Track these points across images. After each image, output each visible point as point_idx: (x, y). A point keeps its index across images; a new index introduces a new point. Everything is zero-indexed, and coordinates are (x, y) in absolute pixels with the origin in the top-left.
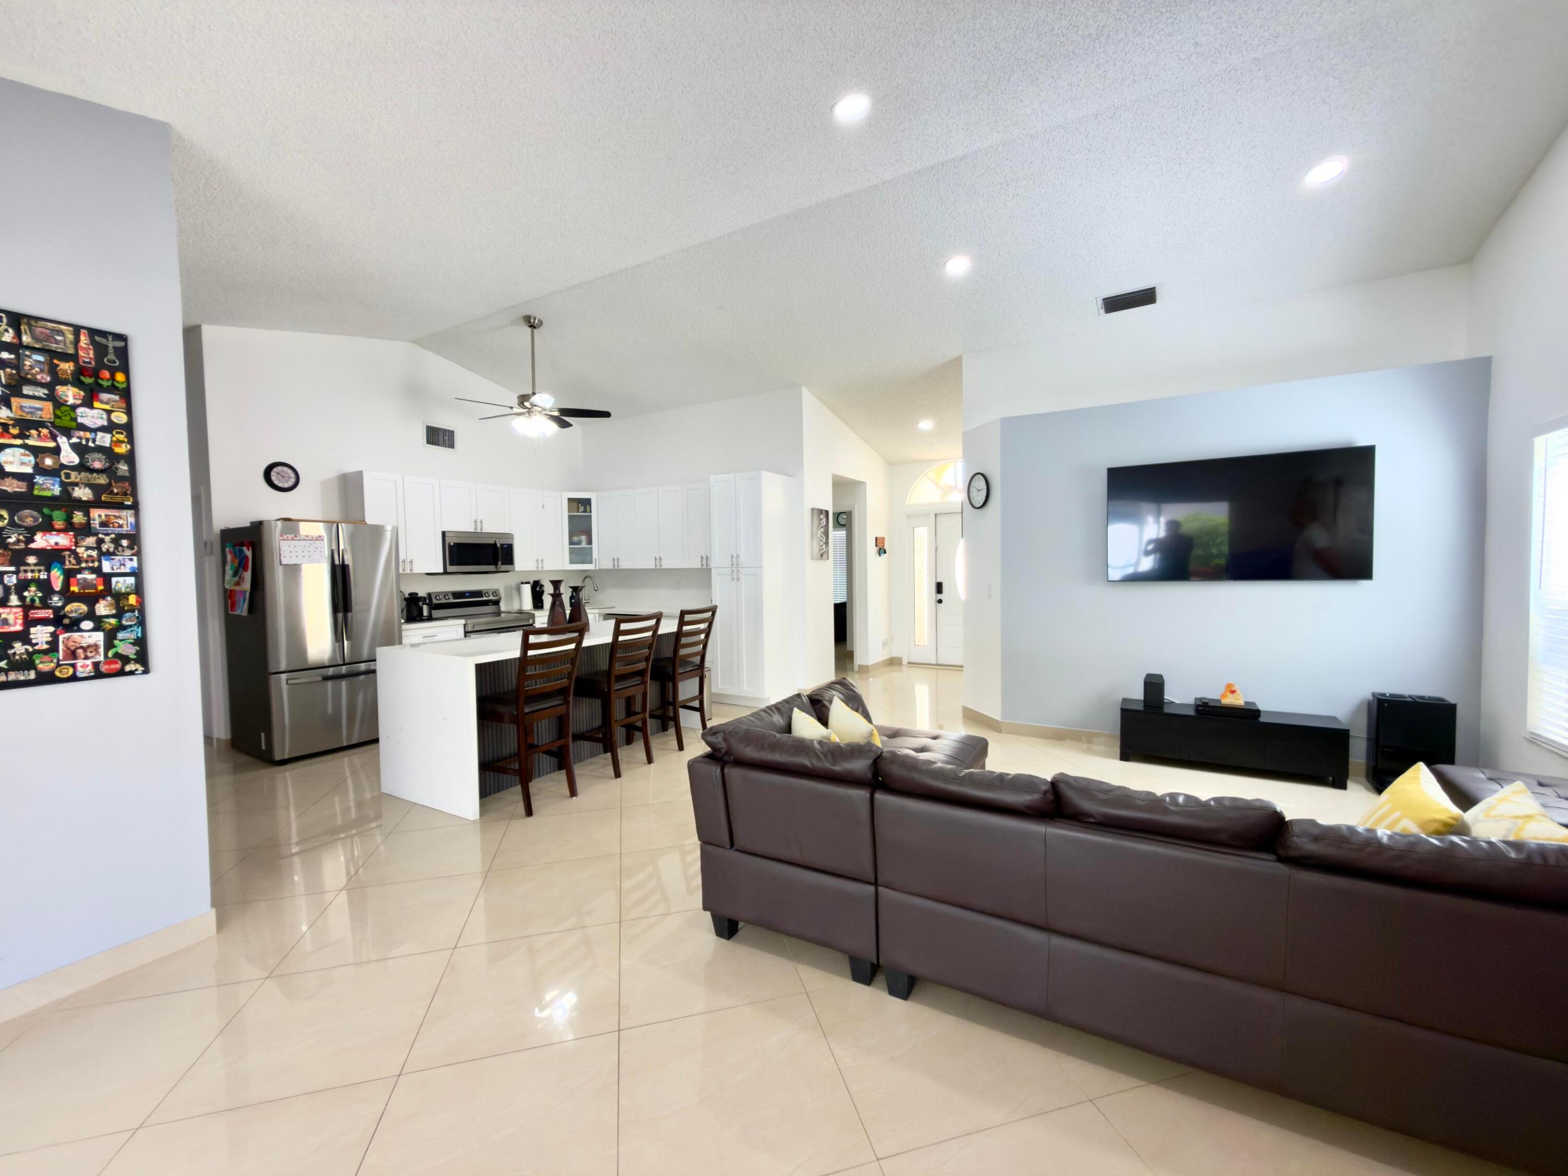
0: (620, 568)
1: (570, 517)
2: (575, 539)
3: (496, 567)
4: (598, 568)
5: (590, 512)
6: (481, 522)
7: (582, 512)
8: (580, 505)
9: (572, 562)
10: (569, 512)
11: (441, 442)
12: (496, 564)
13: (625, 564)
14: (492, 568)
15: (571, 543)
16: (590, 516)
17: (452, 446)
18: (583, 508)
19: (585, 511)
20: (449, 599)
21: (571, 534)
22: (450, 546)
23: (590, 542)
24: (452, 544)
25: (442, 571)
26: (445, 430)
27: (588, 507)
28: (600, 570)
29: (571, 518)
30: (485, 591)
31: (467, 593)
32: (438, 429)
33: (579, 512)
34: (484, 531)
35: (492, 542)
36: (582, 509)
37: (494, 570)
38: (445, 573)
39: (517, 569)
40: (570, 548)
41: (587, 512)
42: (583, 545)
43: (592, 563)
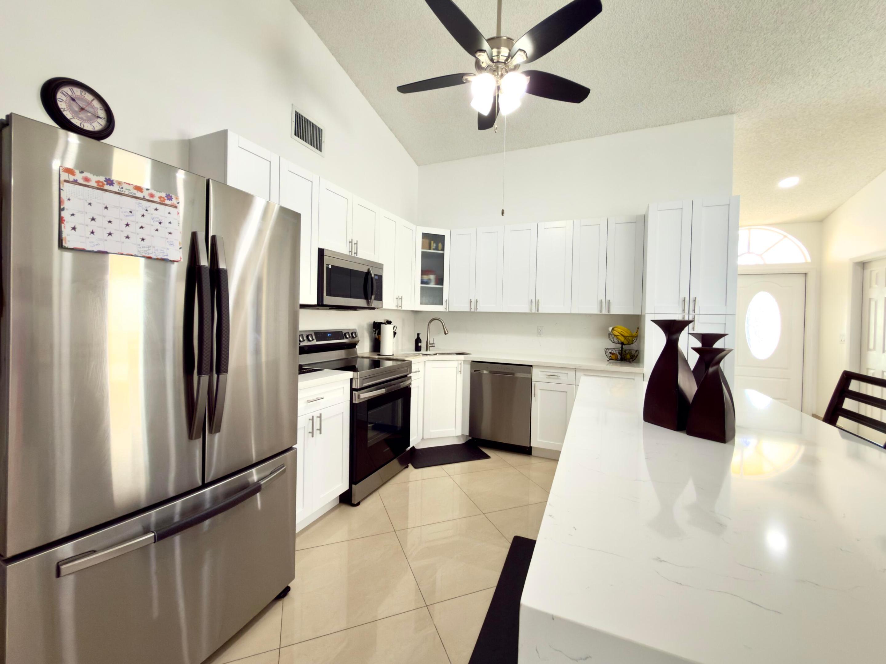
0: (478, 311)
1: (423, 253)
2: (426, 278)
3: (368, 303)
4: (447, 311)
5: (443, 249)
6: (356, 244)
7: (434, 249)
8: (432, 242)
9: (421, 303)
10: (422, 248)
11: (309, 138)
12: (367, 297)
13: (483, 308)
14: (361, 302)
15: (422, 282)
16: (442, 256)
17: (319, 147)
18: (435, 245)
19: (437, 249)
20: (313, 340)
21: (424, 272)
22: (327, 268)
23: (440, 281)
24: (330, 267)
25: (315, 302)
26: (313, 126)
27: (440, 245)
28: (449, 312)
29: (424, 255)
30: (346, 332)
31: (329, 333)
32: (307, 121)
33: (430, 249)
34: (359, 256)
35: (365, 270)
36: (433, 245)
37: (366, 306)
38: (320, 305)
39: (385, 307)
40: (421, 287)
41: (438, 250)
42: (432, 285)
43: (442, 304)
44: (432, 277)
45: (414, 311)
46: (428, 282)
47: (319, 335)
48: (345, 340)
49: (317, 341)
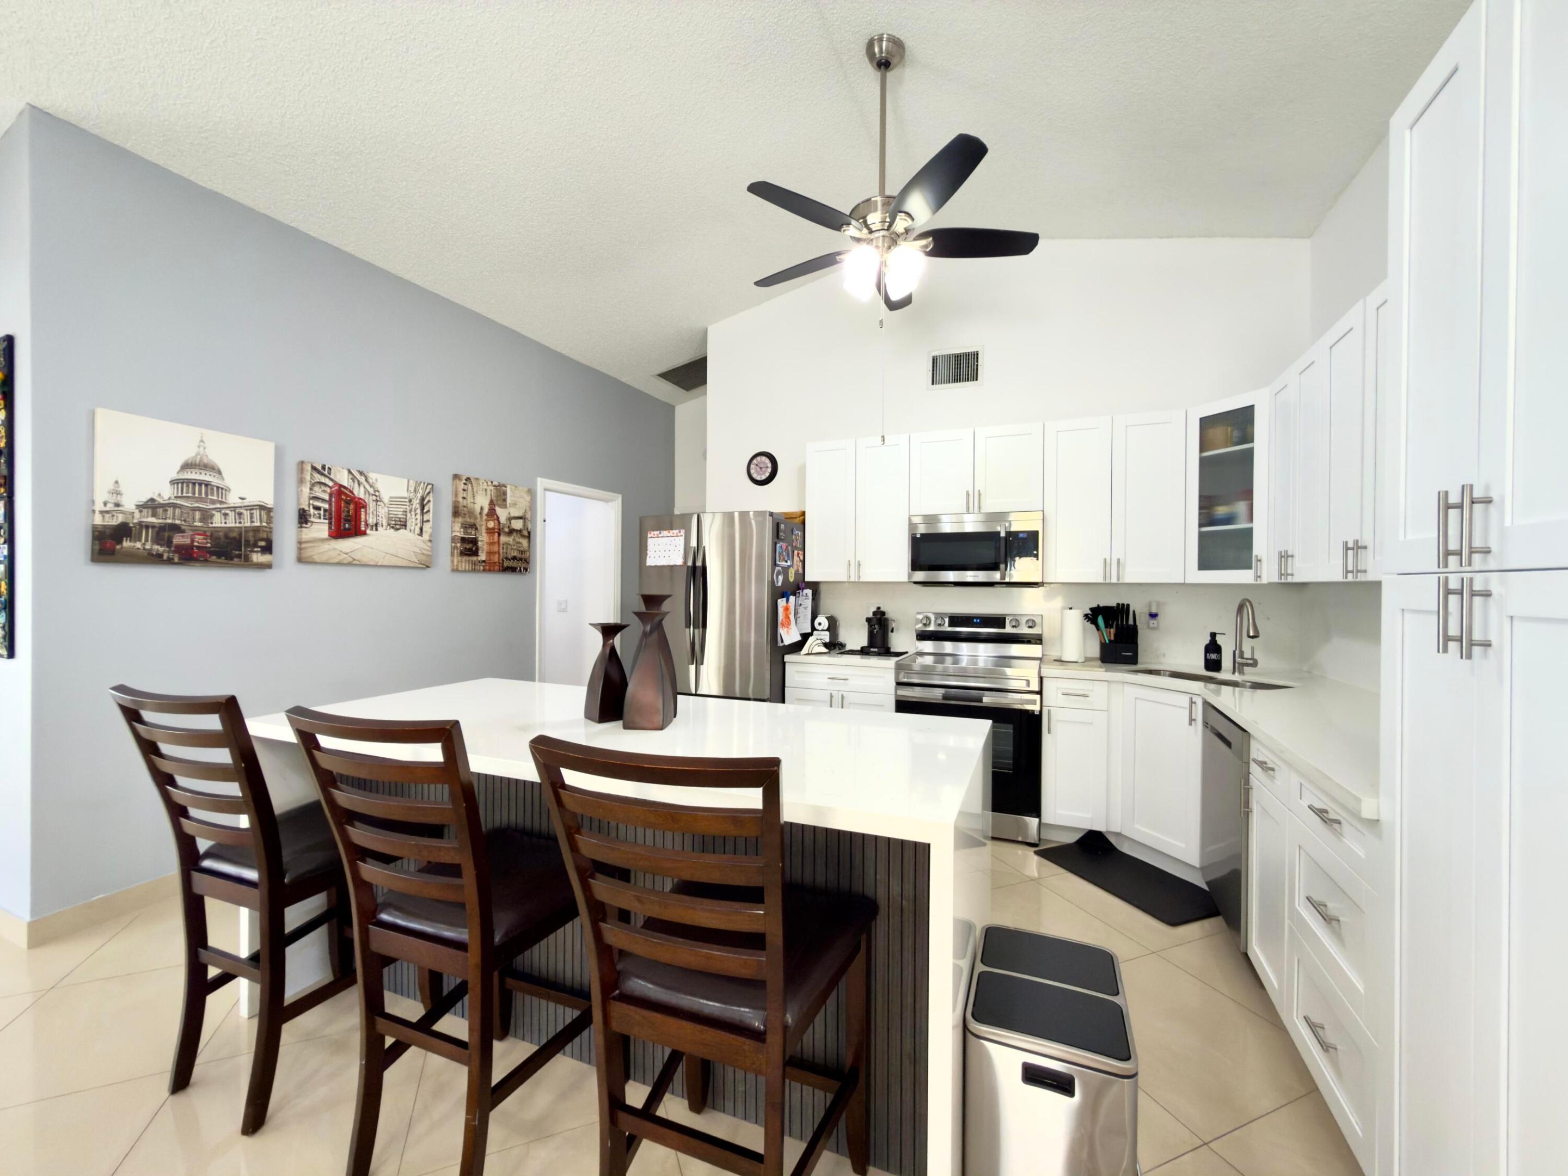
1: (1202, 462)
4: (1257, 582)
5: (1251, 438)
6: (979, 495)
7: (1232, 444)
8: (1227, 428)
10: (1201, 449)
11: (956, 376)
13: (1302, 571)
16: (1251, 450)
17: (969, 380)
18: (1231, 434)
19: (1243, 441)
20: (943, 624)
21: (1206, 502)
22: (922, 539)
24: (918, 536)
25: (913, 579)
27: (1249, 430)
28: (1262, 584)
29: (1205, 465)
30: (1011, 618)
31: (977, 618)
32: (954, 357)
33: (1224, 445)
34: (983, 510)
35: (993, 528)
36: (1229, 436)
38: (923, 582)
40: (1201, 535)
43: (1250, 567)
45: (1183, 585)
46: (1229, 520)
47: (956, 620)
48: (1008, 629)
49: (950, 626)
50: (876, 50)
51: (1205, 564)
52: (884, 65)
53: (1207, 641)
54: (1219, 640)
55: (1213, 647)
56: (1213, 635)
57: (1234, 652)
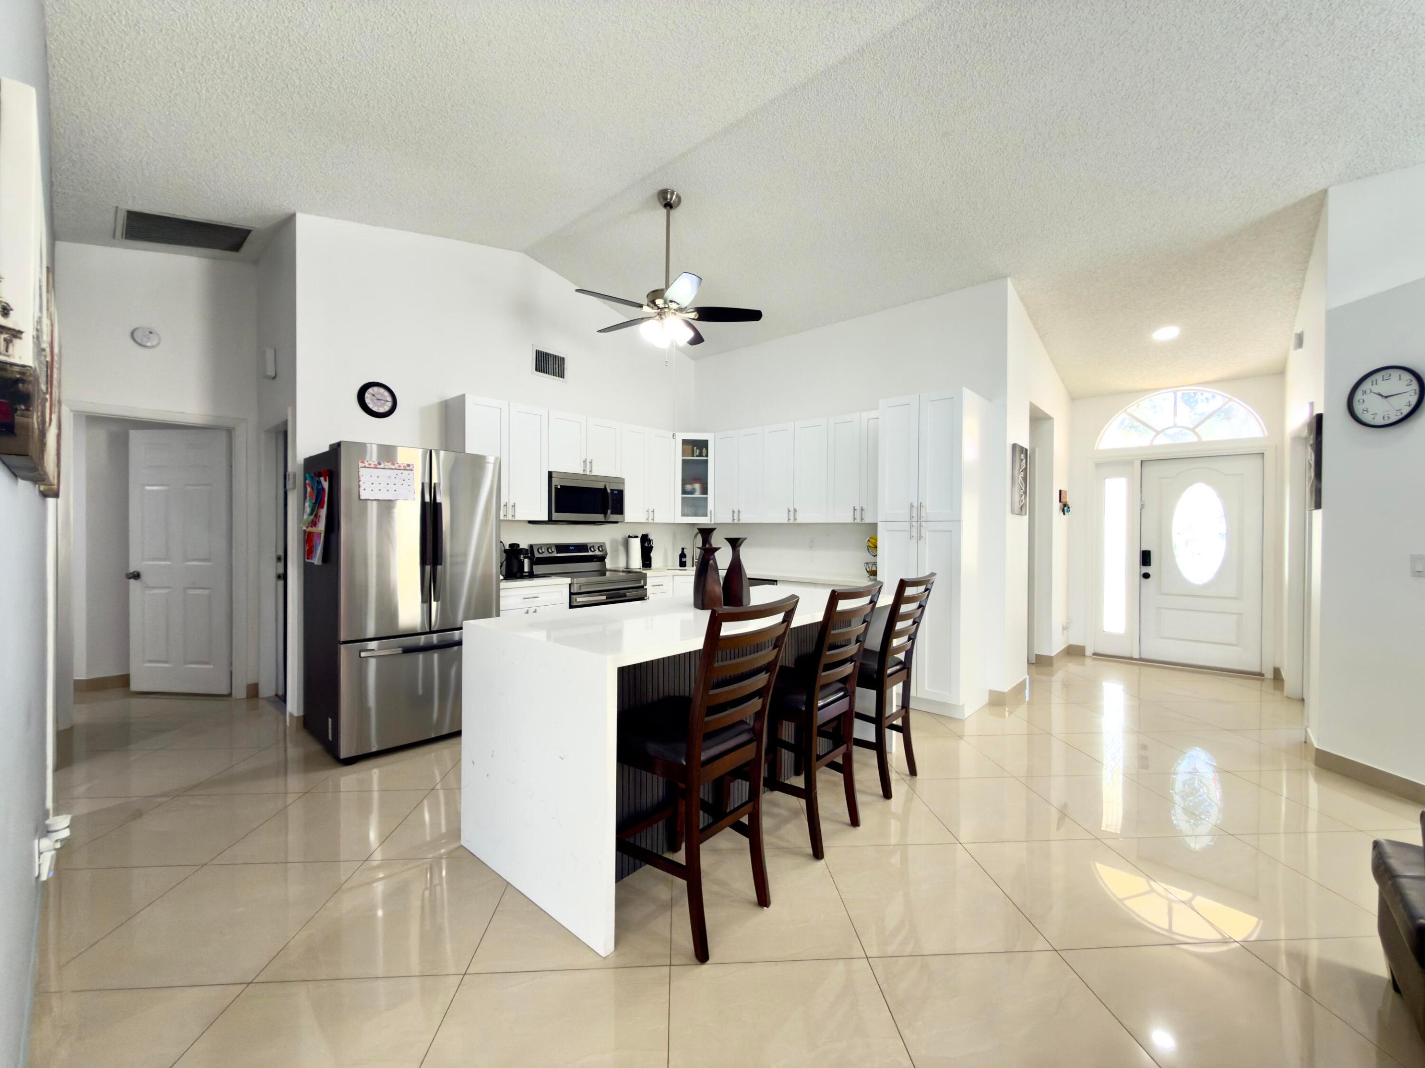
0: (741, 522)
1: (684, 462)
2: (688, 487)
3: (605, 517)
4: (713, 523)
5: (707, 456)
6: (591, 462)
7: (697, 456)
8: (695, 448)
10: (683, 456)
11: (551, 370)
13: (745, 518)
14: (600, 517)
15: (684, 492)
16: (706, 462)
17: (561, 375)
18: (698, 451)
19: (700, 455)
20: (553, 552)
21: (684, 482)
22: (556, 488)
23: (705, 490)
24: (559, 487)
25: (546, 518)
26: (555, 357)
27: (704, 450)
28: (716, 524)
30: (591, 545)
31: (572, 546)
32: (548, 355)
33: (693, 456)
34: (594, 473)
35: (601, 486)
37: (602, 520)
38: (550, 521)
39: (626, 520)
40: (683, 498)
41: (703, 456)
42: (697, 495)
43: (706, 515)
44: (697, 486)
45: (674, 523)
46: (692, 492)
47: (561, 548)
48: (590, 553)
49: (558, 553)
50: (669, 196)
51: (683, 515)
52: (668, 205)
53: (680, 552)
54: (686, 551)
55: (683, 555)
56: (683, 549)
57: (693, 557)
